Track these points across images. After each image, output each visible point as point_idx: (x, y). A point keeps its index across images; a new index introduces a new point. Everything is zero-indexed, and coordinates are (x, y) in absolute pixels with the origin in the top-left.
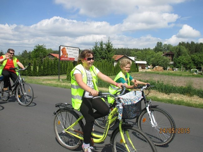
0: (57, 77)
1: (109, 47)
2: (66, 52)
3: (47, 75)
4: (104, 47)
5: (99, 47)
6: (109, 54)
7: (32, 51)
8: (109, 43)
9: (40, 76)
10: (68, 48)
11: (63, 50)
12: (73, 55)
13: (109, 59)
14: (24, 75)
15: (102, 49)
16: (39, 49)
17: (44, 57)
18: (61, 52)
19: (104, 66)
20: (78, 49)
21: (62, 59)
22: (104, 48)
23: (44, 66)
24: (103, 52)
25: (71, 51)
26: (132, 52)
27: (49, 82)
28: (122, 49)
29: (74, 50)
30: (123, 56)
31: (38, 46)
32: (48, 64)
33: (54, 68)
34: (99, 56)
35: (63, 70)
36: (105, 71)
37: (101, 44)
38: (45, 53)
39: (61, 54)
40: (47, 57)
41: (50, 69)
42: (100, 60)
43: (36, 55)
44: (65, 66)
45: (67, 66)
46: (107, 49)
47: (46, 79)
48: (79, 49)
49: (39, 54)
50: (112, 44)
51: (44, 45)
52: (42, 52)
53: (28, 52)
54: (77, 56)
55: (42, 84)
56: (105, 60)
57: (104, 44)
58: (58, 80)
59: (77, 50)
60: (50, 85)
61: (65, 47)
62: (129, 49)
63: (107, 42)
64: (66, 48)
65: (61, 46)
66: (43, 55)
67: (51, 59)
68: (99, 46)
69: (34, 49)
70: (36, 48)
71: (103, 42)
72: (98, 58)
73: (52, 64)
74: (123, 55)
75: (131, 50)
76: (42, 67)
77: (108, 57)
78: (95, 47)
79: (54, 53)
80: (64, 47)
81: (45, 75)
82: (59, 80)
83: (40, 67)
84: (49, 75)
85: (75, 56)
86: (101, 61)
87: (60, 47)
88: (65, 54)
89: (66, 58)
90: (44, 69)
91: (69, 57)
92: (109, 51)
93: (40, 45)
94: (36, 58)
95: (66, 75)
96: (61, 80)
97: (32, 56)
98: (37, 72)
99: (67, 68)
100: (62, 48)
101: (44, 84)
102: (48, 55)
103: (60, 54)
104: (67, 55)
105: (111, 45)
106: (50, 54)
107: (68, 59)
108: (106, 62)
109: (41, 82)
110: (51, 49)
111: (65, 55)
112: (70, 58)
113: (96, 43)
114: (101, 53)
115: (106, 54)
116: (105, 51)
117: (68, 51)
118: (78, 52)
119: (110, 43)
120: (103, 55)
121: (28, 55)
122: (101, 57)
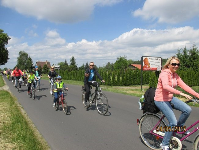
0: (139, 87)
1: (194, 54)
2: (148, 62)
3: (129, 85)
4: (188, 54)
5: (183, 54)
6: (195, 62)
7: (114, 63)
8: (194, 50)
9: (123, 86)
10: (150, 58)
11: (146, 61)
12: (155, 65)
13: (195, 67)
14: (109, 85)
15: (186, 56)
16: (121, 60)
17: (126, 68)
18: (143, 62)
19: (190, 75)
20: (160, 58)
21: (144, 69)
22: (188, 56)
23: (127, 76)
24: (187, 60)
25: (153, 61)
27: (132, 92)
29: (156, 59)
31: (120, 58)
32: (130, 74)
33: (136, 79)
35: (144, 80)
36: (191, 81)
37: (185, 51)
38: (126, 64)
39: (144, 64)
40: (128, 67)
41: (132, 79)
42: (184, 68)
43: (119, 66)
44: (147, 76)
45: (148, 75)
46: (192, 56)
47: (129, 89)
48: (162, 59)
49: (121, 65)
51: (125, 57)
52: (123, 63)
53: (111, 64)
54: (159, 66)
55: (126, 93)
56: (190, 68)
57: (188, 51)
58: (140, 90)
60: (134, 95)
61: (147, 57)
63: (192, 48)
65: (143, 56)
66: (125, 65)
67: (132, 69)
69: (117, 61)
70: (118, 59)
71: (187, 49)
72: (181, 66)
73: (133, 75)
76: (125, 77)
77: (193, 65)
78: (178, 55)
79: (134, 64)
80: (146, 57)
81: (127, 85)
82: (142, 90)
83: (123, 77)
84: (131, 85)
85: (157, 66)
86: (185, 70)
87: (142, 58)
89: (148, 68)
90: (126, 79)
91: (151, 66)
92: (194, 59)
93: (122, 57)
94: (118, 69)
95: (147, 85)
96: (143, 90)
97: (114, 68)
98: (120, 82)
99: (148, 78)
100: (144, 58)
101: (128, 94)
102: (129, 66)
103: (142, 65)
104: (150, 65)
105: (196, 51)
106: (130, 65)
107: (150, 69)
108: (191, 70)
109: (125, 92)
110: (131, 60)
111: (147, 65)
112: (152, 68)
113: (179, 51)
114: (185, 61)
115: (191, 61)
116: (190, 58)
117: (150, 61)
118: (160, 61)
119: (196, 49)
120: (187, 63)
121: (111, 67)
122: (185, 66)
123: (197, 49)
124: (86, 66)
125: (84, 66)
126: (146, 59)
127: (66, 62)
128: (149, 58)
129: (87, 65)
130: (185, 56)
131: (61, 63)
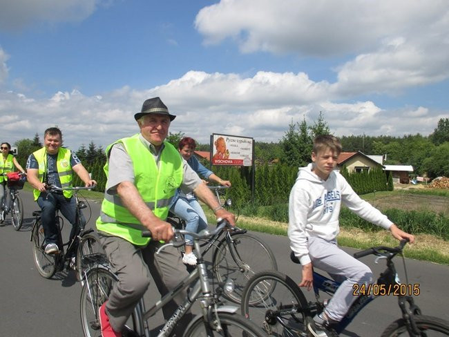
2: (224, 146)
4: (309, 135)
5: (299, 134)
8: (321, 126)
10: (230, 138)
11: (220, 144)
12: (239, 153)
15: (305, 139)
18: (215, 147)
20: (251, 140)
21: (216, 161)
22: (309, 138)
24: (308, 146)
25: (235, 146)
26: (375, 145)
28: (352, 139)
29: (241, 141)
30: (354, 153)
34: (298, 155)
37: (303, 128)
39: (215, 151)
42: (300, 163)
48: (254, 141)
50: (327, 128)
51: (181, 134)
54: (247, 156)
57: (310, 128)
59: (249, 142)
61: (223, 137)
62: (368, 138)
63: (317, 122)
64: (225, 138)
65: (214, 134)
68: (298, 132)
71: (308, 125)
72: (296, 159)
74: (354, 151)
75: (374, 139)
78: (290, 135)
79: (201, 150)
80: (220, 136)
85: (243, 156)
87: (212, 137)
88: (223, 152)
89: (224, 160)
91: (231, 157)
100: (216, 138)
103: (212, 152)
104: (228, 153)
105: (325, 129)
107: (229, 162)
111: (222, 154)
112: (233, 160)
113: (292, 127)
114: (304, 148)
117: (228, 145)
118: (251, 147)
119: (324, 125)
120: (306, 153)
122: (302, 158)
123: (326, 126)
124: (88, 151)
125: (84, 150)
126: (221, 139)
127: (37, 139)
128: (227, 139)
129: (92, 148)
130: (303, 138)
131: (25, 141)
